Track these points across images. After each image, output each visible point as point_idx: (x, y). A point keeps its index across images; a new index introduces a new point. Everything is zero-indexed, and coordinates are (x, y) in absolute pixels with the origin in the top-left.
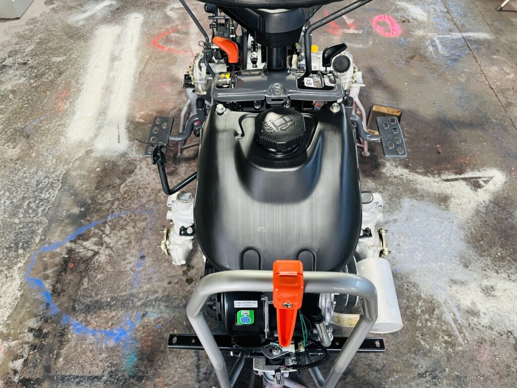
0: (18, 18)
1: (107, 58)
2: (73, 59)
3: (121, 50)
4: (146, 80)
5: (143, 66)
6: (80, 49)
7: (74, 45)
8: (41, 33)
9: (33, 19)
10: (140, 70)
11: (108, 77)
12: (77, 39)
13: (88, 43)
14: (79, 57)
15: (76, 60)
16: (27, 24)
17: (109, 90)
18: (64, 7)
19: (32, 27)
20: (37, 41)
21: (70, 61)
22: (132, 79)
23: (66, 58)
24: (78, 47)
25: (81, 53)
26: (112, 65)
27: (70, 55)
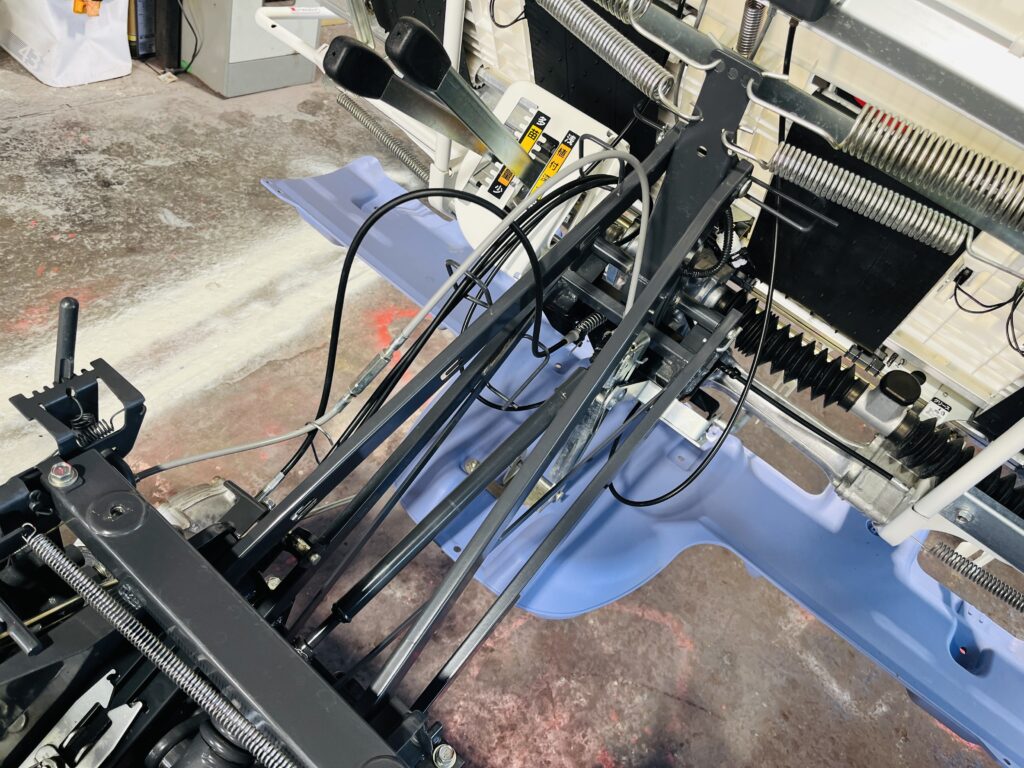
0: (223, 97)
1: (258, 282)
2: (198, 237)
3: (303, 285)
4: (258, 391)
5: (295, 351)
6: (236, 228)
7: (237, 215)
8: (220, 150)
9: (243, 115)
10: (279, 356)
11: (200, 324)
12: (260, 206)
13: (264, 228)
14: (210, 243)
15: (200, 245)
16: (222, 117)
17: (159, 355)
18: (321, 132)
19: (223, 126)
20: (192, 158)
21: (184, 239)
22: (235, 366)
23: (188, 228)
24: (239, 222)
25: (228, 238)
26: (245, 305)
27: (201, 229)
